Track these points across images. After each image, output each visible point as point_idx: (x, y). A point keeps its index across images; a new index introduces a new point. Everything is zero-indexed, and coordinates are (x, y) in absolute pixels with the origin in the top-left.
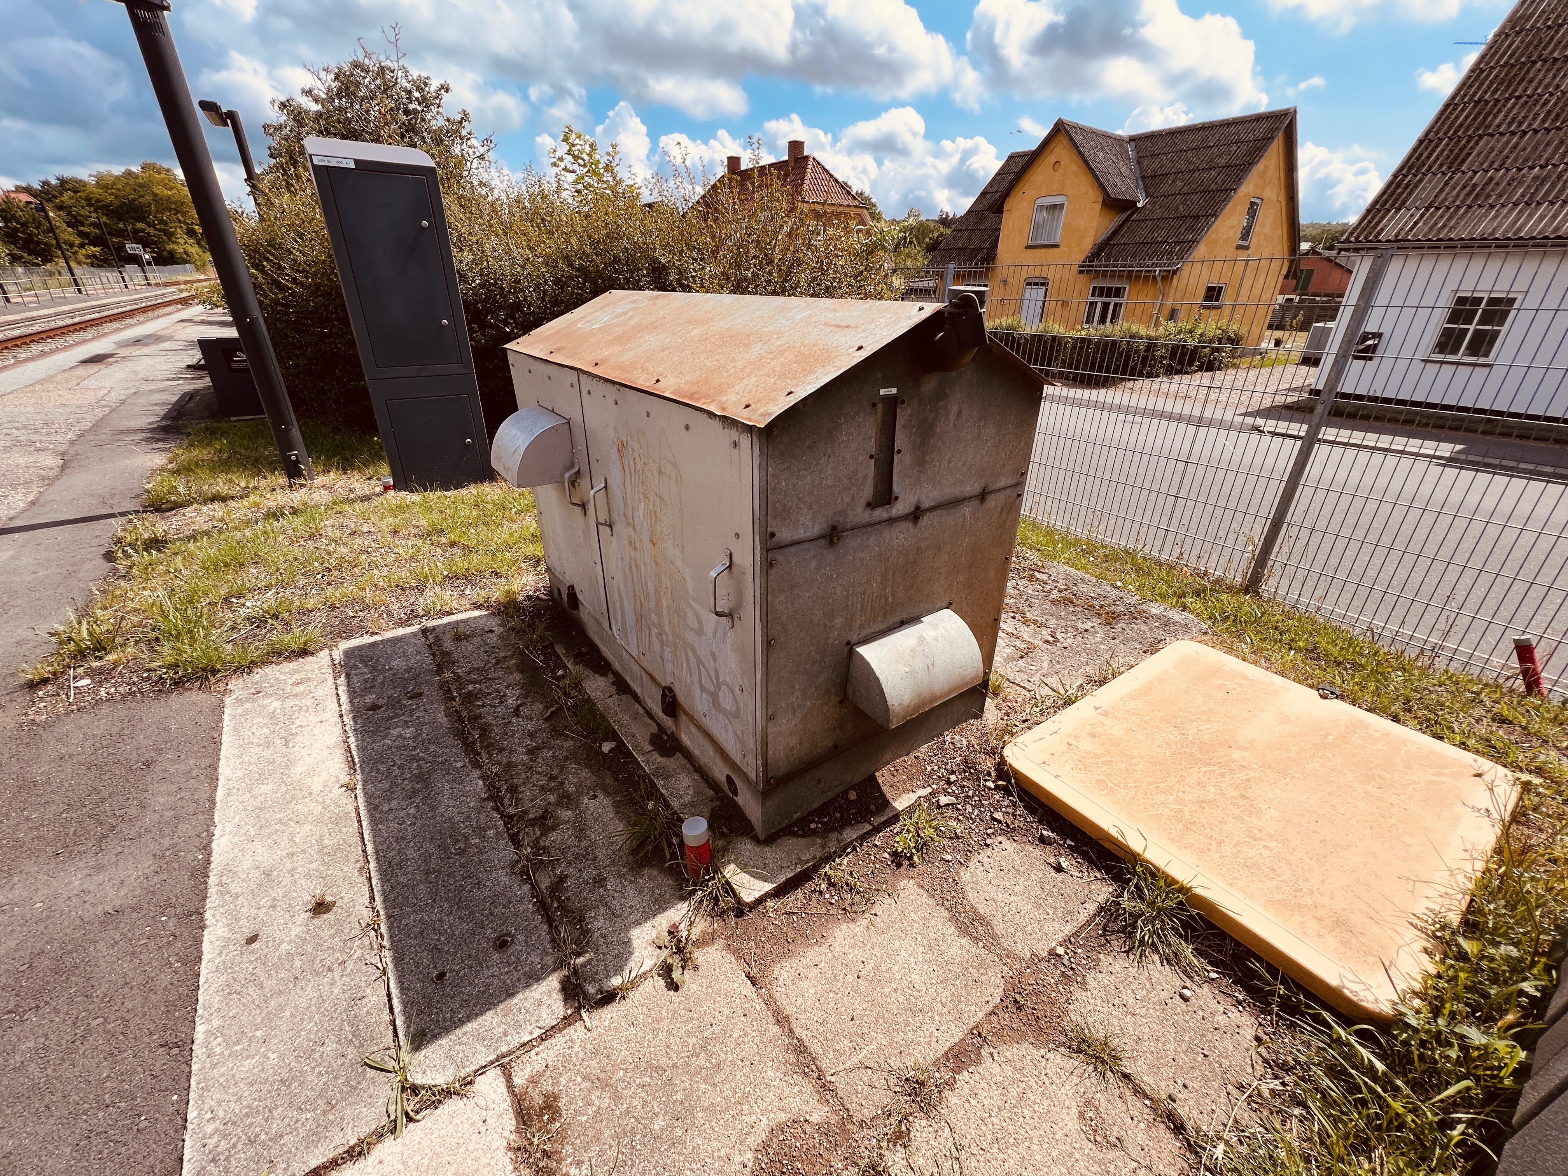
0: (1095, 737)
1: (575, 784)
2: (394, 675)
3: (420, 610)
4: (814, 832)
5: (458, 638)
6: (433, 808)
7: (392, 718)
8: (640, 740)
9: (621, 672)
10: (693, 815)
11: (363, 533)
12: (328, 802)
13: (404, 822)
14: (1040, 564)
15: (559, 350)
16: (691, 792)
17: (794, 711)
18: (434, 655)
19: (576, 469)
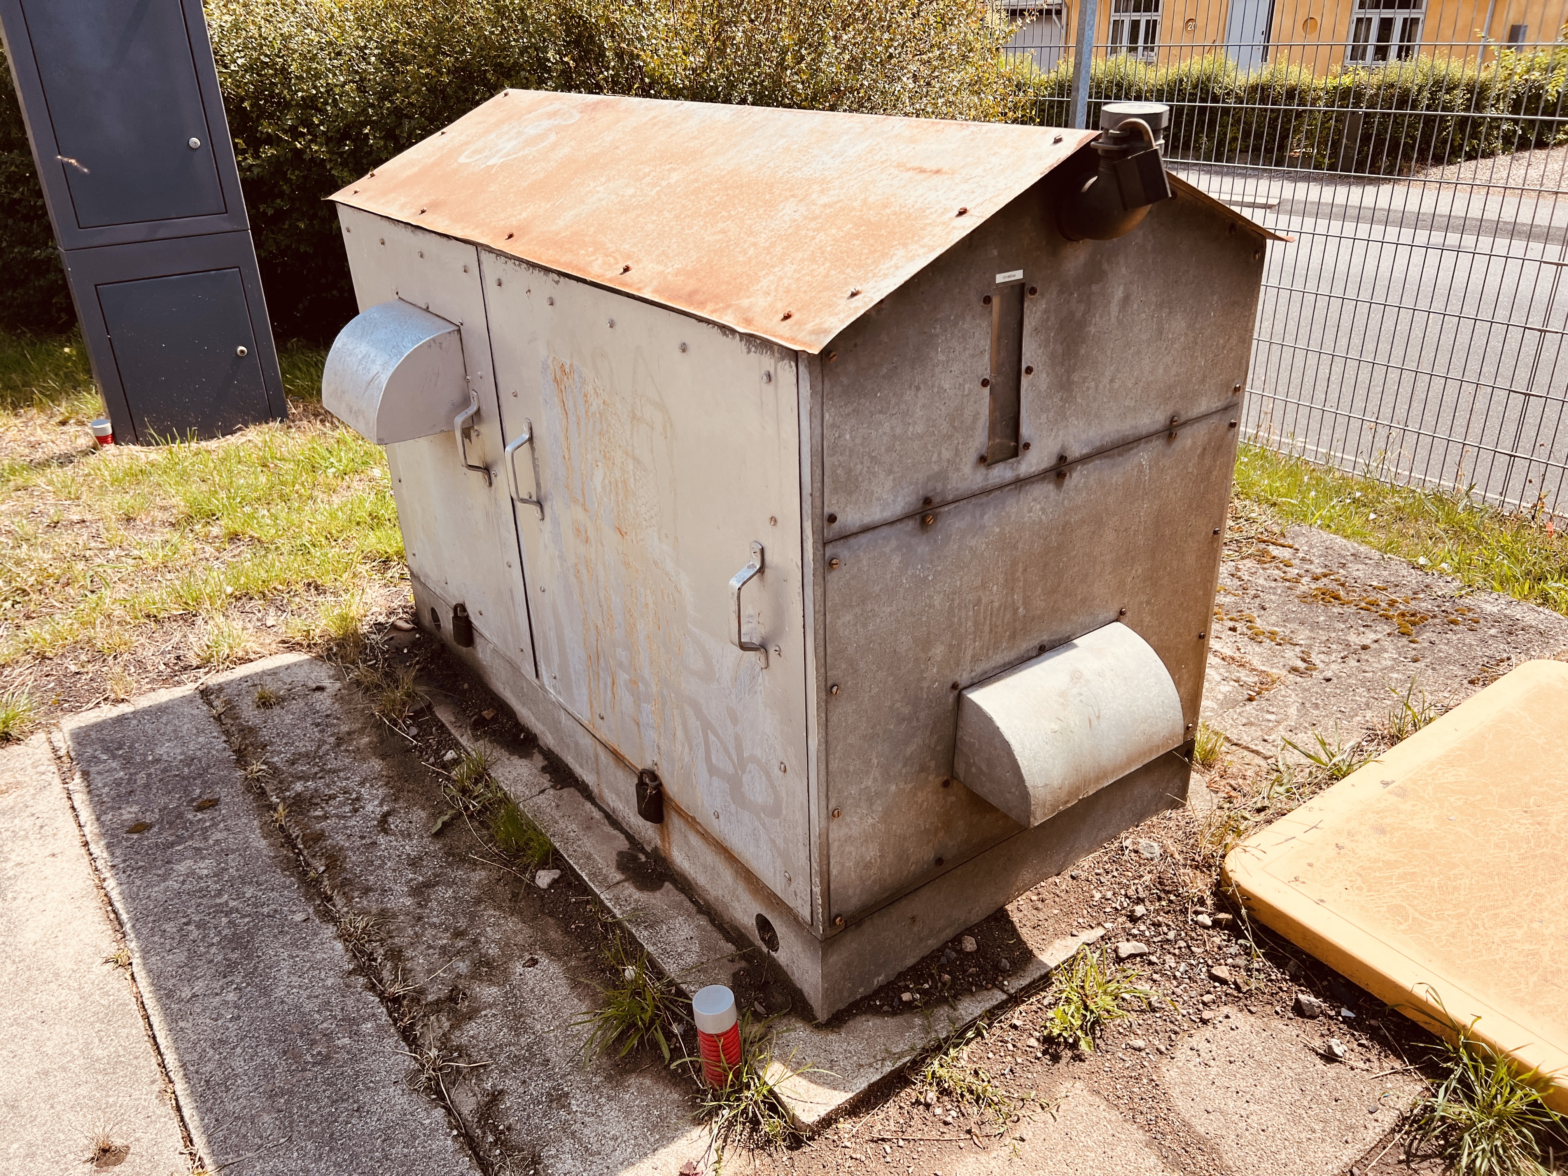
0: (1383, 832)
1: (498, 944)
2: (164, 771)
3: (191, 655)
4: (909, 1007)
5: (265, 703)
6: (265, 991)
7: (172, 844)
8: (601, 863)
9: (557, 750)
10: (703, 984)
11: (72, 523)
12: (87, 988)
13: (220, 1016)
14: (1276, 529)
15: (436, 206)
16: (696, 948)
17: (871, 802)
18: (227, 733)
19: (473, 409)
